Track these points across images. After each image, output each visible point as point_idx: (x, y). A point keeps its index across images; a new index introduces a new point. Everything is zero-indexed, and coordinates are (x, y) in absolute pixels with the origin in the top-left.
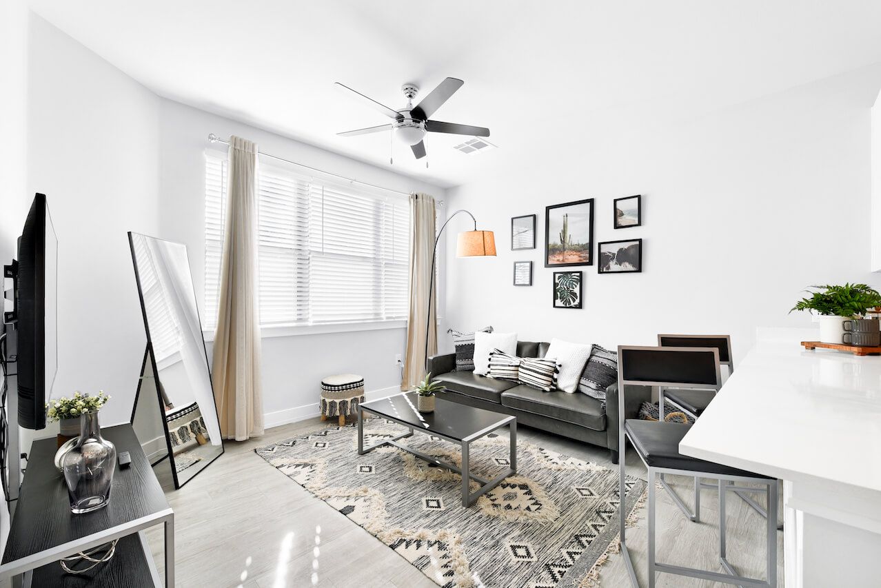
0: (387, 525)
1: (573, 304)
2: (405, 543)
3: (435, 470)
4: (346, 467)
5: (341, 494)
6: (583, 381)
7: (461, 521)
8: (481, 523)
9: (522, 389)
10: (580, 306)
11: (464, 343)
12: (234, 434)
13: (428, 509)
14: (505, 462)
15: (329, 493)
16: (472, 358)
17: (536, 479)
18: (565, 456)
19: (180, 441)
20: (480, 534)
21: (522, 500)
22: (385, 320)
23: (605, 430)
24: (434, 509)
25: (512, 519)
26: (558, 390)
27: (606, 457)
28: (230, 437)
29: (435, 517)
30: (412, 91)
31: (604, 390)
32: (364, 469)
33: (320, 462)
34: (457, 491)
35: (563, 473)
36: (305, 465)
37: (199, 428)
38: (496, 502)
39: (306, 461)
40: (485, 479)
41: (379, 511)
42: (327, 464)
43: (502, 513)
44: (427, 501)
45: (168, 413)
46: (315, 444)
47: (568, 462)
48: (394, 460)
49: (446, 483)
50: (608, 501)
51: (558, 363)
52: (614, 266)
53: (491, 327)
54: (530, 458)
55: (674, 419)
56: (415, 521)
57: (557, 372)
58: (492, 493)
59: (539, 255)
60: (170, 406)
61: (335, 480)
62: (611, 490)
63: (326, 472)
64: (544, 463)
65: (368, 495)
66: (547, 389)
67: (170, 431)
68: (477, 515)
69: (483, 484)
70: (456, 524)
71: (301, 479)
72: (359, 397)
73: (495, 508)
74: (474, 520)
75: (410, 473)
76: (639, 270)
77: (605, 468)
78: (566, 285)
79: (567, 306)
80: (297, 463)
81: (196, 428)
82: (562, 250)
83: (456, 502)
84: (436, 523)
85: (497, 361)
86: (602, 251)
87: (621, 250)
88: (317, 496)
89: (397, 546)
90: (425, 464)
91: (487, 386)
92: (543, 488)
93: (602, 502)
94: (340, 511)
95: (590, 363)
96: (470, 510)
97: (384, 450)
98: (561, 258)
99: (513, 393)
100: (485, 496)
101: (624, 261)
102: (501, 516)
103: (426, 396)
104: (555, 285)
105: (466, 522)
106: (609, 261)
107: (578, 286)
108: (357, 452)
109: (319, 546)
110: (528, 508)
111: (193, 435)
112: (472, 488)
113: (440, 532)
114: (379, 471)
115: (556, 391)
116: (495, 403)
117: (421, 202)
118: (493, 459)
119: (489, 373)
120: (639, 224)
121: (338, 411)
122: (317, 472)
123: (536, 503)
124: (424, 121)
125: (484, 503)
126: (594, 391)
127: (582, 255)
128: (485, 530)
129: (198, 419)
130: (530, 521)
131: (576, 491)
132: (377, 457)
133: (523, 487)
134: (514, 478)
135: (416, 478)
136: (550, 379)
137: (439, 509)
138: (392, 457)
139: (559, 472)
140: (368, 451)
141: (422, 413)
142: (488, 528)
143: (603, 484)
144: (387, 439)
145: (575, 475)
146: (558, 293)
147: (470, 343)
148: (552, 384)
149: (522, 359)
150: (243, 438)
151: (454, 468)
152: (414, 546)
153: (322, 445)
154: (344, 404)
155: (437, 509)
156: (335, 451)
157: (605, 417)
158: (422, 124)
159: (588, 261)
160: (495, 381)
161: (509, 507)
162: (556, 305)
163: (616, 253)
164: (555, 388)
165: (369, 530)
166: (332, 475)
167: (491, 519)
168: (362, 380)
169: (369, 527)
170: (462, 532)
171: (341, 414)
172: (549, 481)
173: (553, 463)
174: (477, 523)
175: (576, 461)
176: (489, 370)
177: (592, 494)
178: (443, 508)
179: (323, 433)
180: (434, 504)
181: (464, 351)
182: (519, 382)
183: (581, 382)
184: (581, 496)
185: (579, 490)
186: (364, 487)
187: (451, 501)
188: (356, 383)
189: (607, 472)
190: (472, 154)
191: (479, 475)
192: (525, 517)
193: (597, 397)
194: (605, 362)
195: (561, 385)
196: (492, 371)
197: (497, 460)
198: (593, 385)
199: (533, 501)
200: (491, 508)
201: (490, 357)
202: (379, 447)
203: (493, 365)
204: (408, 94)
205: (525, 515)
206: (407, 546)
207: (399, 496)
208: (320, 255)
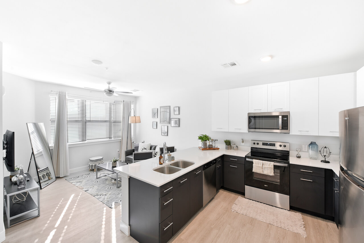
2: (97, 195)
4: (91, 182)
5: (87, 187)
10: (167, 135)
11: (136, 146)
12: (60, 175)
13: (107, 189)
15: (83, 188)
16: (138, 150)
19: (42, 179)
22: (113, 139)
28: (58, 176)
32: (96, 182)
33: (84, 181)
37: (49, 175)
39: (80, 181)
41: (95, 190)
42: (86, 181)
44: (108, 187)
45: (38, 170)
46: (84, 177)
48: (105, 179)
51: (156, 152)
53: (144, 141)
56: (103, 191)
57: (156, 154)
59: (159, 120)
60: (39, 168)
67: (39, 176)
68: (119, 189)
70: (112, 191)
71: (77, 185)
72: (101, 163)
75: (107, 182)
76: (179, 126)
79: (164, 135)
80: (77, 182)
81: (48, 175)
88: (80, 188)
89: (95, 196)
90: (113, 180)
94: (85, 191)
101: (176, 124)
103: (114, 162)
104: (162, 129)
105: (115, 191)
107: (167, 130)
111: (47, 177)
113: (107, 193)
114: (100, 182)
117: (125, 103)
122: (82, 183)
129: (49, 172)
132: (101, 179)
135: (109, 183)
140: (99, 178)
144: (106, 175)
147: (138, 146)
150: (63, 176)
153: (87, 177)
154: (95, 165)
155: (110, 189)
156: (90, 178)
166: (86, 184)
168: (103, 158)
169: (90, 193)
171: (95, 168)
179: (88, 174)
181: (136, 148)
186: (94, 186)
188: (101, 159)
201: (142, 150)
202: (103, 176)
207: (102, 187)
208: (90, 121)
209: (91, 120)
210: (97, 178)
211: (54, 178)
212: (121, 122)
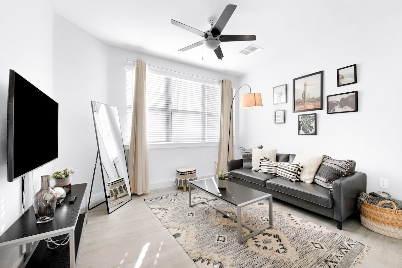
0: (195, 247)
1: (310, 132)
2: (201, 260)
3: (226, 219)
4: (182, 212)
5: (176, 226)
6: (317, 177)
7: (235, 252)
8: (247, 255)
9: (278, 179)
10: (315, 133)
11: (247, 154)
12: (137, 192)
13: (218, 241)
14: (266, 220)
15: (170, 225)
16: (251, 162)
17: (285, 232)
18: (305, 221)
20: (246, 262)
21: (275, 245)
22: (207, 142)
23: (332, 208)
24: (222, 242)
25: (267, 256)
26: (300, 181)
27: (334, 224)
28: (135, 193)
29: (221, 247)
30: (213, 21)
31: (332, 183)
32: (190, 214)
33: (171, 208)
34: (236, 233)
35: (302, 231)
36: (164, 209)
38: (258, 244)
39: (164, 207)
40: (253, 228)
41: (192, 239)
42: (173, 210)
43: (261, 251)
44: (219, 237)
46: (170, 199)
47: (307, 224)
48: (206, 211)
49: (231, 228)
50: (334, 254)
51: (300, 166)
52: (337, 109)
53: (261, 145)
54: (282, 219)
55: (385, 205)
56: (210, 247)
57: (300, 171)
58: (256, 237)
59: (289, 106)
61: (175, 218)
62: (336, 247)
63: (172, 214)
64: (291, 223)
65: (189, 228)
66: (294, 180)
68: (246, 250)
69: (251, 232)
70: (232, 253)
71: (160, 216)
72: (193, 178)
73: (257, 247)
74: (243, 252)
75: (212, 219)
76: (356, 110)
77: (332, 232)
78: (306, 122)
79: (307, 134)
80: (160, 208)
82: (303, 102)
83: (234, 240)
84: (221, 250)
85: (265, 163)
86: (329, 101)
87: (342, 99)
88: (164, 226)
89: (197, 260)
90: (221, 216)
91: (258, 177)
92: (289, 239)
93: (329, 254)
94: (173, 235)
95: (321, 166)
96: (242, 246)
97: (202, 206)
98: (302, 107)
99: (273, 181)
100: (252, 239)
101: (345, 106)
102: (260, 253)
103: (222, 179)
104: (299, 122)
105: (238, 253)
106: (334, 106)
107: (314, 122)
108: (189, 205)
109: (160, 252)
110: (278, 251)
112: (245, 232)
113: (222, 257)
114: (197, 217)
115: (299, 181)
116: (263, 186)
117: (225, 84)
118: (260, 217)
119: (260, 170)
120: (356, 82)
121: (183, 184)
122: (168, 213)
123: (283, 248)
124: (219, 36)
125: (251, 242)
126: (324, 183)
127: (316, 104)
128: (249, 260)
130: (279, 259)
131: (311, 244)
132: (198, 209)
133: (276, 236)
134: (271, 230)
135: (215, 223)
136: (296, 175)
137: (224, 243)
138: (205, 210)
139: (300, 230)
140: (194, 206)
141: (220, 189)
142: (251, 259)
143: (331, 241)
144: (205, 201)
145: (311, 233)
146: (301, 127)
147: (250, 154)
148: (297, 177)
149: (279, 163)
150: (140, 194)
151: (236, 220)
152: (206, 262)
153: (174, 200)
154: (186, 181)
155: (223, 242)
156: (179, 203)
157: (333, 200)
158: (218, 37)
159: (320, 107)
160: (263, 174)
161: (265, 248)
162: (300, 133)
163: (339, 101)
164: (299, 180)
165: (184, 248)
166: (174, 216)
167: (254, 254)
168: (195, 170)
169: (185, 247)
170: (235, 259)
171: (184, 186)
172: (293, 235)
173: (297, 224)
174: (245, 255)
175: (313, 225)
176: (260, 168)
177: (322, 248)
178: (226, 242)
179: (175, 195)
180: (222, 239)
181: (247, 158)
182: (277, 176)
183: (316, 177)
184: (314, 248)
185: (313, 243)
186: (187, 224)
187: (232, 239)
188: (192, 171)
189: (334, 234)
190: (249, 55)
191: (250, 226)
192: (275, 256)
193: (327, 187)
194: (332, 166)
195: (302, 178)
196: (261, 169)
197: (262, 218)
198: (324, 180)
199: (282, 247)
200: (255, 247)
201: (260, 161)
202: (199, 204)
203: (262, 166)
204: (211, 24)
205: (275, 255)
206: (202, 262)
207: (204, 231)
208: (176, 111)
209: (178, 109)
210: (191, 206)
211: (130, 194)
212: (219, 116)
